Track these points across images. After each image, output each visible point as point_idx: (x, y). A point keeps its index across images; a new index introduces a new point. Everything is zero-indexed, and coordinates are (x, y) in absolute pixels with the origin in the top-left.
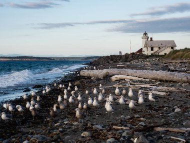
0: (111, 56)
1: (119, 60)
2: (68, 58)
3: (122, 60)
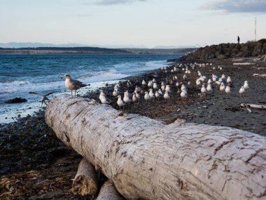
0: (221, 45)
1: (237, 53)
2: (153, 50)
3: (240, 53)
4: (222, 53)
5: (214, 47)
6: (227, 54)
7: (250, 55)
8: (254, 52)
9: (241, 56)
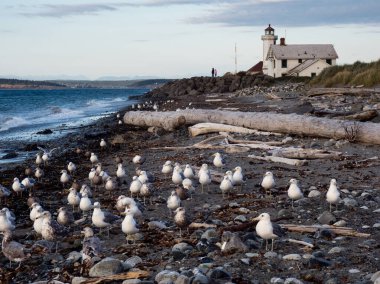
0: (193, 79)
1: (212, 88)
2: (97, 82)
3: (216, 89)
4: (195, 88)
5: (185, 81)
6: (201, 89)
7: (227, 90)
8: (231, 88)
9: (216, 92)
